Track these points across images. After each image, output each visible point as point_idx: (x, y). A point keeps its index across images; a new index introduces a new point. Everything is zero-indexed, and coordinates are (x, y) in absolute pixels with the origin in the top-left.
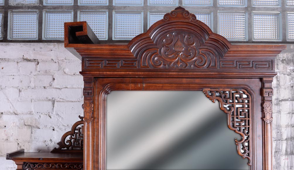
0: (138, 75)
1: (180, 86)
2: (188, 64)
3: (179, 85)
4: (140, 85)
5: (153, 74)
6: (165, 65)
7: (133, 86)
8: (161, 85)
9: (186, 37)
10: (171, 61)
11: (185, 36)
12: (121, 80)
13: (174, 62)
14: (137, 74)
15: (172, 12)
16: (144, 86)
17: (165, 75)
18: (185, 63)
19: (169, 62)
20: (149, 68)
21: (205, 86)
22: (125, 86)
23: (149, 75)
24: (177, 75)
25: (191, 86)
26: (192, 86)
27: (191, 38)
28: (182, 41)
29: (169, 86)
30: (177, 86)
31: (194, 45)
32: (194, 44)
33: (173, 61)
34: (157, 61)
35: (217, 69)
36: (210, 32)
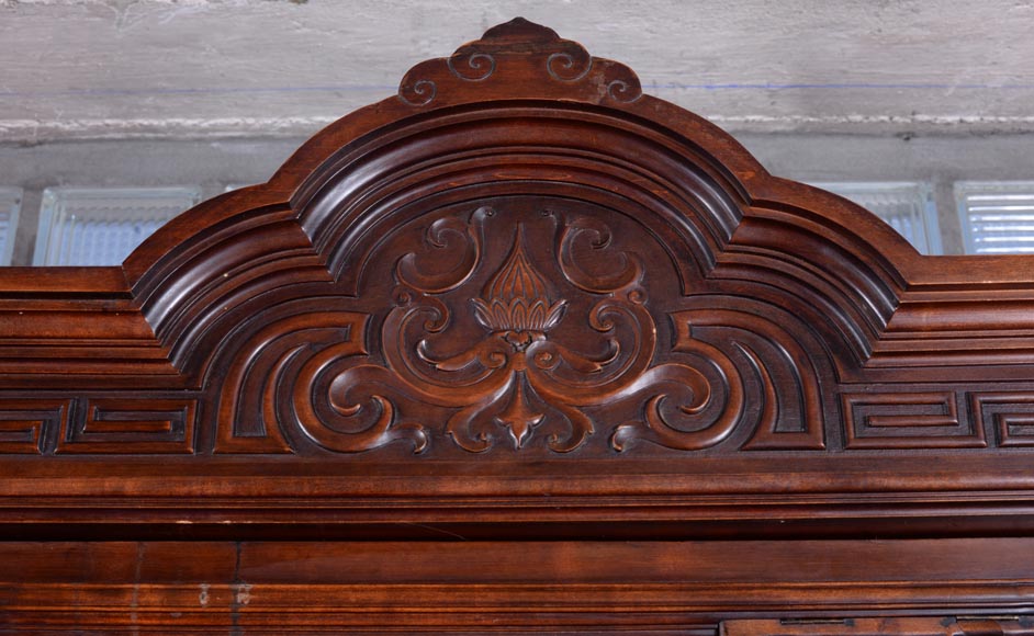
0: (188, 504)
1: (537, 596)
2: (590, 421)
3: (523, 596)
4: (210, 591)
5: (306, 490)
6: (409, 430)
7: (154, 599)
8: (380, 597)
9: (571, 233)
10: (457, 400)
11: (561, 230)
12: (68, 553)
13: (483, 407)
14: (183, 490)
15: (463, 54)
16: (241, 597)
17: (407, 504)
18: (571, 415)
19: (439, 411)
20: (279, 458)
21: (731, 596)
22: (89, 598)
23: (282, 504)
24: (504, 503)
25: (618, 597)
26: (629, 597)
27: (605, 239)
28: (544, 265)
29: (441, 597)
30: (505, 597)
31: (635, 283)
32: (631, 279)
33: (471, 399)
34: (348, 398)
35: (824, 454)
36: (750, 174)
